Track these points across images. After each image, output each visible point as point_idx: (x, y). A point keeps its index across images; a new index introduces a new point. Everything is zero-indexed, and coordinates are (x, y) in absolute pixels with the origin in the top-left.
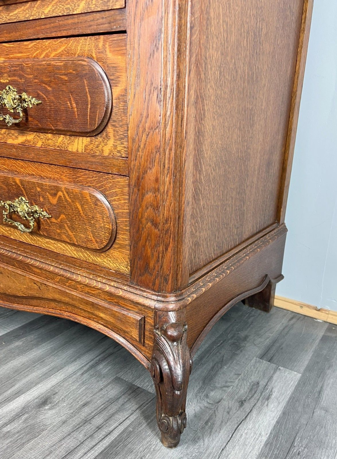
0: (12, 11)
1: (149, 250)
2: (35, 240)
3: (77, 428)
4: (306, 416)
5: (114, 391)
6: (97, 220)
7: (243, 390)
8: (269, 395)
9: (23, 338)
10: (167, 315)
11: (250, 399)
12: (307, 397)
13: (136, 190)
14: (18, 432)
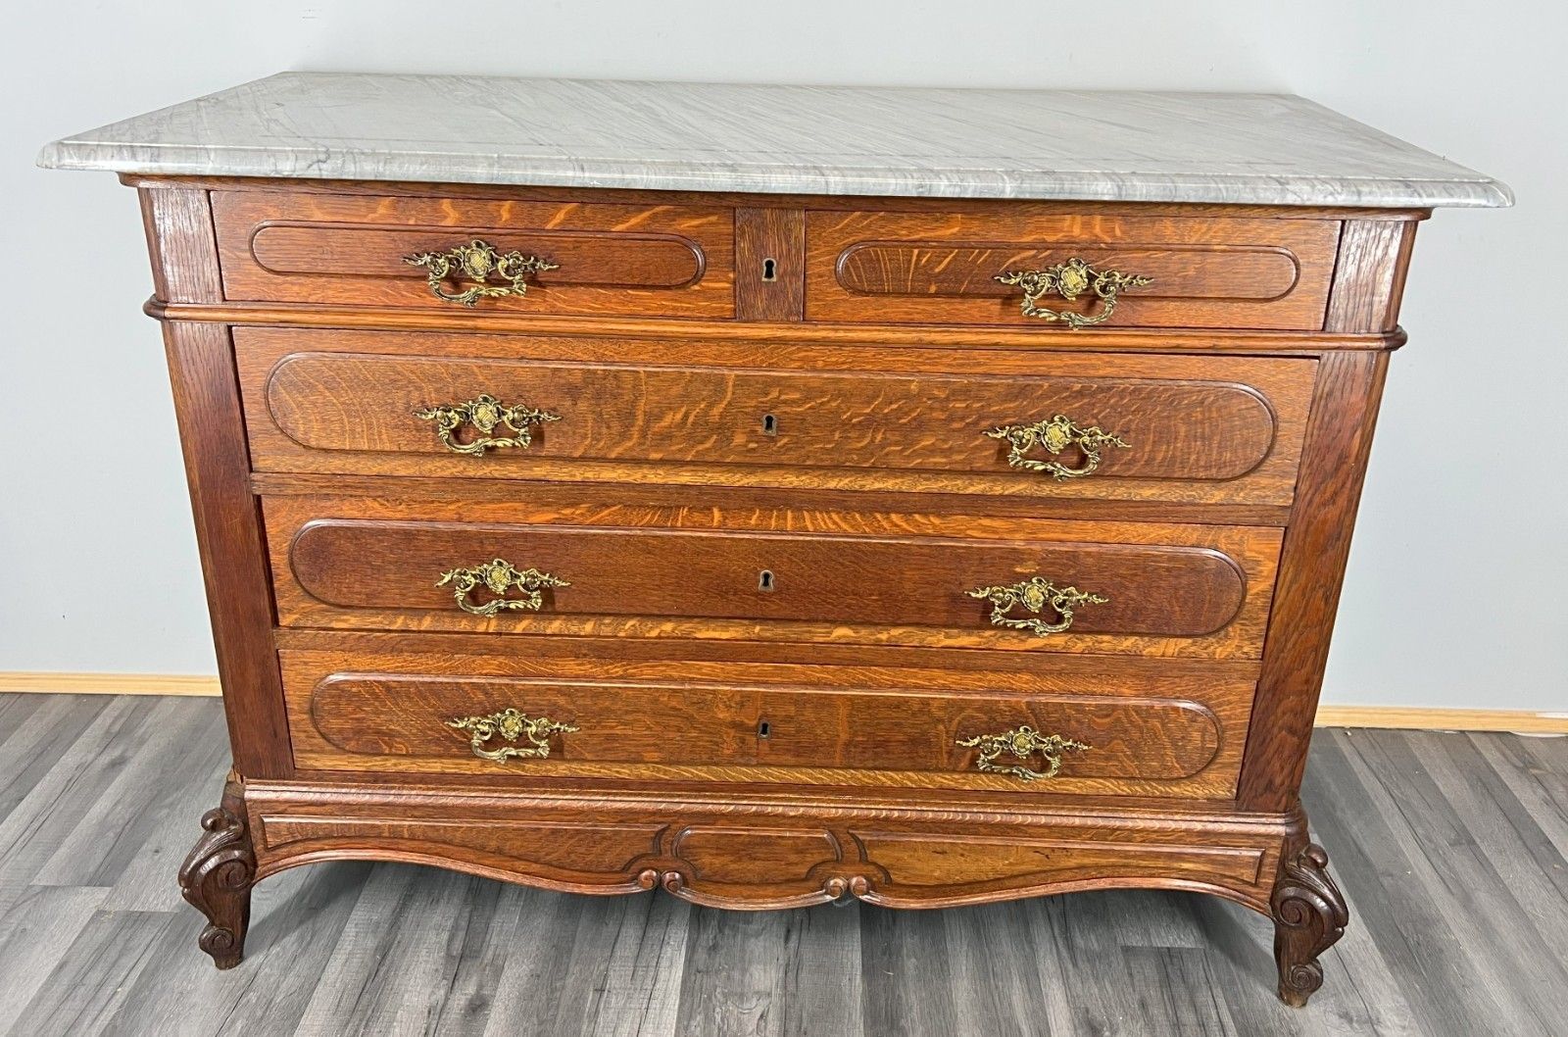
9: (899, 950)
13: (1268, 695)
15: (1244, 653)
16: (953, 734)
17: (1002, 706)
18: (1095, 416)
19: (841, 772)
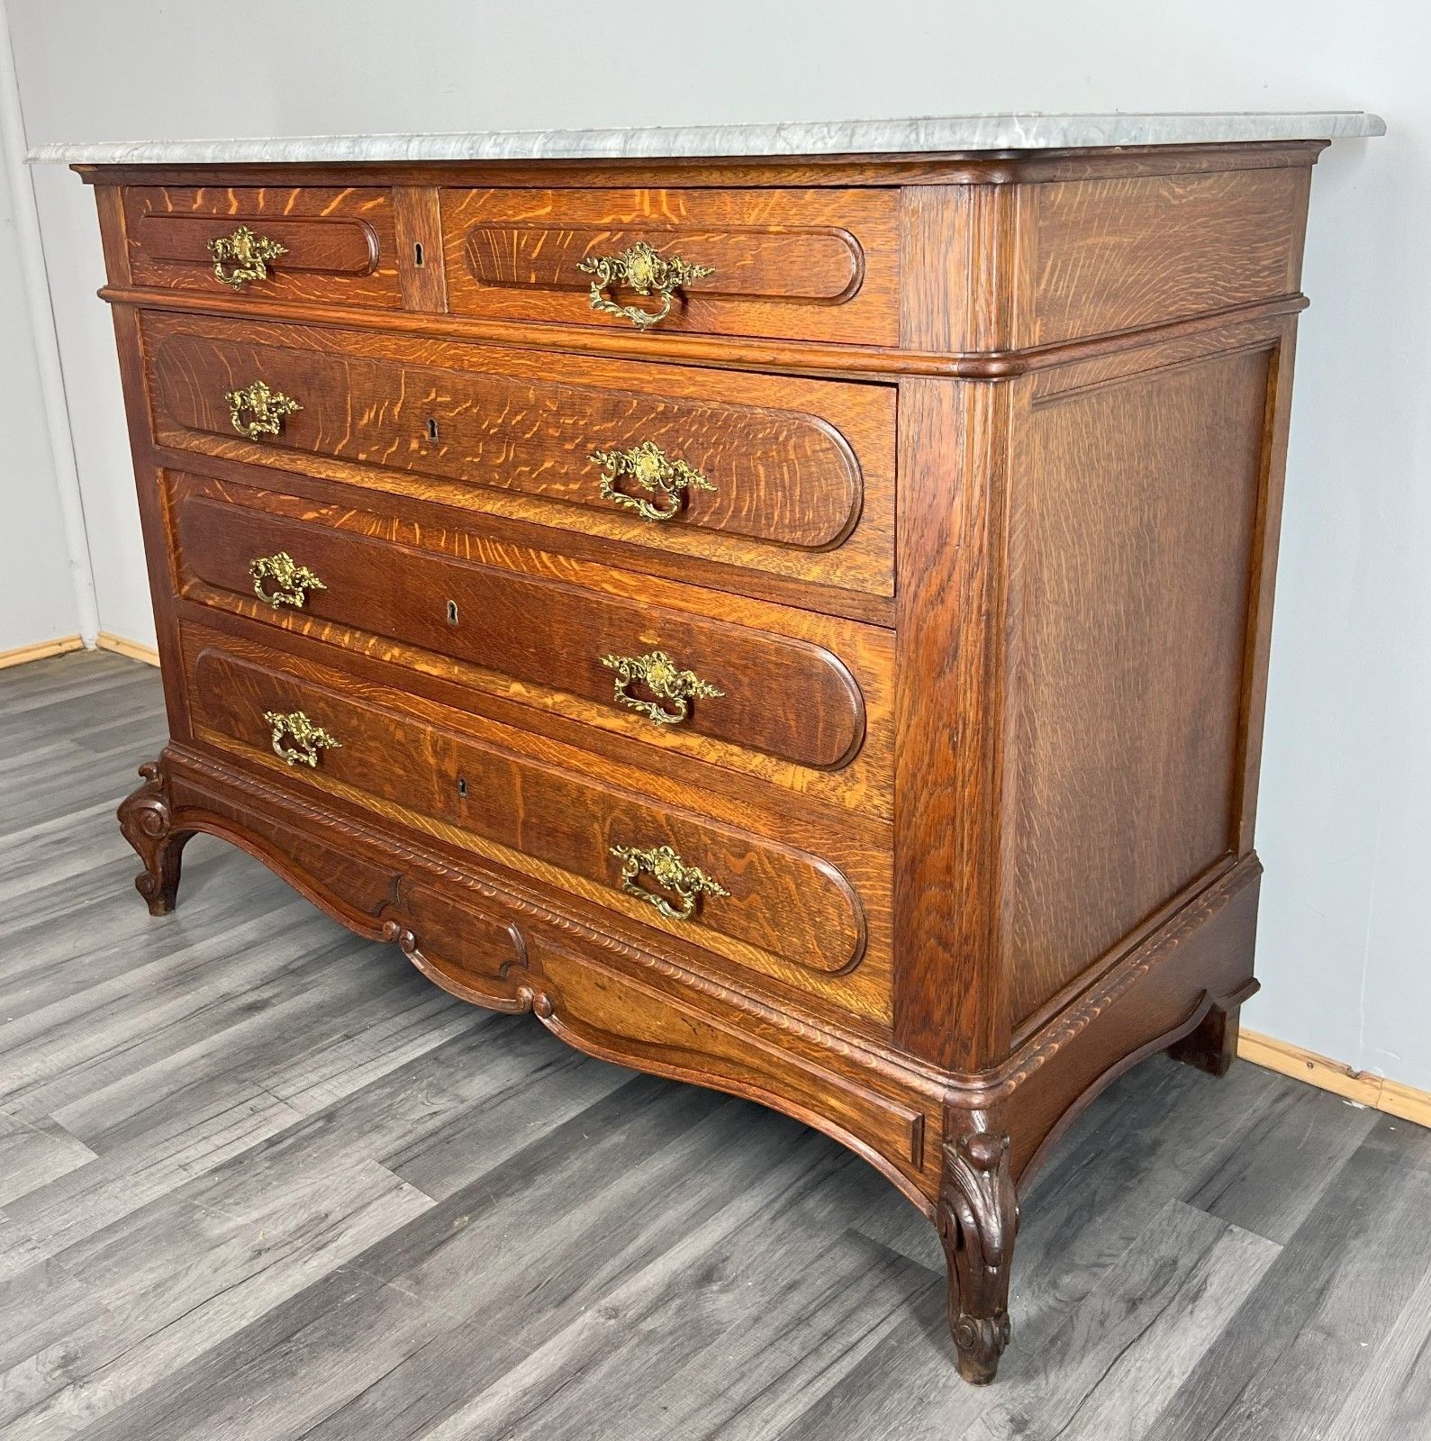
0: (675, 536)
1: (932, 989)
2: (685, 929)
3: (784, 1333)
4: (1279, 1343)
5: (847, 1261)
6: (827, 919)
7: (1139, 1276)
8: (1199, 1291)
9: (623, 1124)
10: (970, 1117)
11: (1152, 1297)
12: (1289, 1301)
13: (908, 878)
14: (671, 1333)
16: (607, 838)
17: (645, 814)
18: (680, 446)
19: (526, 858)
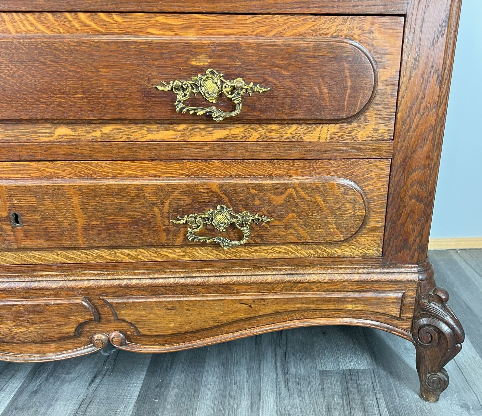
5: (335, 385)
15: (380, 135)
16: (166, 214)
17: (200, 188)
19: (88, 252)
